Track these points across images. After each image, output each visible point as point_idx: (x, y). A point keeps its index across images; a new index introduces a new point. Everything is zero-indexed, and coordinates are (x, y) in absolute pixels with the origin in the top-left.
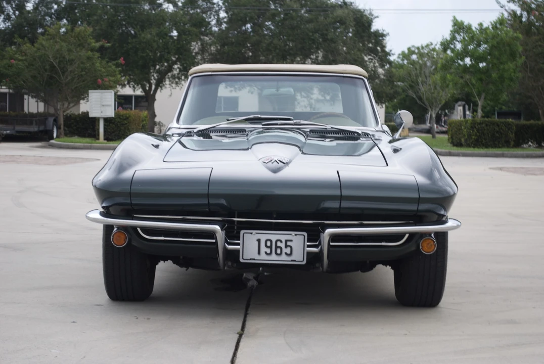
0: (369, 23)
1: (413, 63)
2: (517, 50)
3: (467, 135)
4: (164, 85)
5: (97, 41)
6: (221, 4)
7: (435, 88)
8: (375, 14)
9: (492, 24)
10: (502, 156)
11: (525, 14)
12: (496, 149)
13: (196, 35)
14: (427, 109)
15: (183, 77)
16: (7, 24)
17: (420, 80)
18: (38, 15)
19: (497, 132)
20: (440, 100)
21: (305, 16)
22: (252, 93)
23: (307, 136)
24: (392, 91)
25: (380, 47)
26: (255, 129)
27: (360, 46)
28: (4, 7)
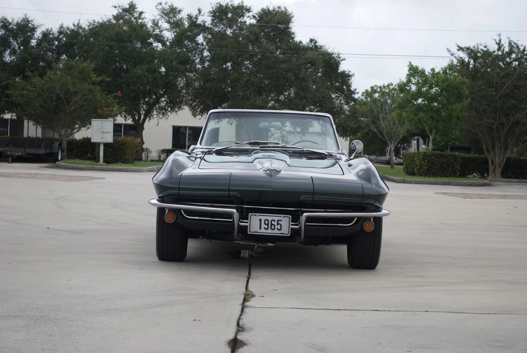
0: (337, 64)
1: (375, 101)
2: (464, 93)
3: (420, 165)
4: (152, 116)
5: (98, 76)
6: (205, 44)
7: (394, 124)
8: (342, 57)
9: (442, 70)
10: (449, 184)
11: (472, 62)
12: (444, 178)
13: (182, 72)
14: (387, 143)
15: (169, 109)
16: (13, 58)
17: (381, 116)
18: (41, 50)
19: (445, 163)
20: (398, 135)
21: (279, 58)
22: (231, 124)
23: (291, 155)
24: (356, 126)
25: (346, 86)
26: (255, 150)
27: (328, 85)
28: (10, 42)
